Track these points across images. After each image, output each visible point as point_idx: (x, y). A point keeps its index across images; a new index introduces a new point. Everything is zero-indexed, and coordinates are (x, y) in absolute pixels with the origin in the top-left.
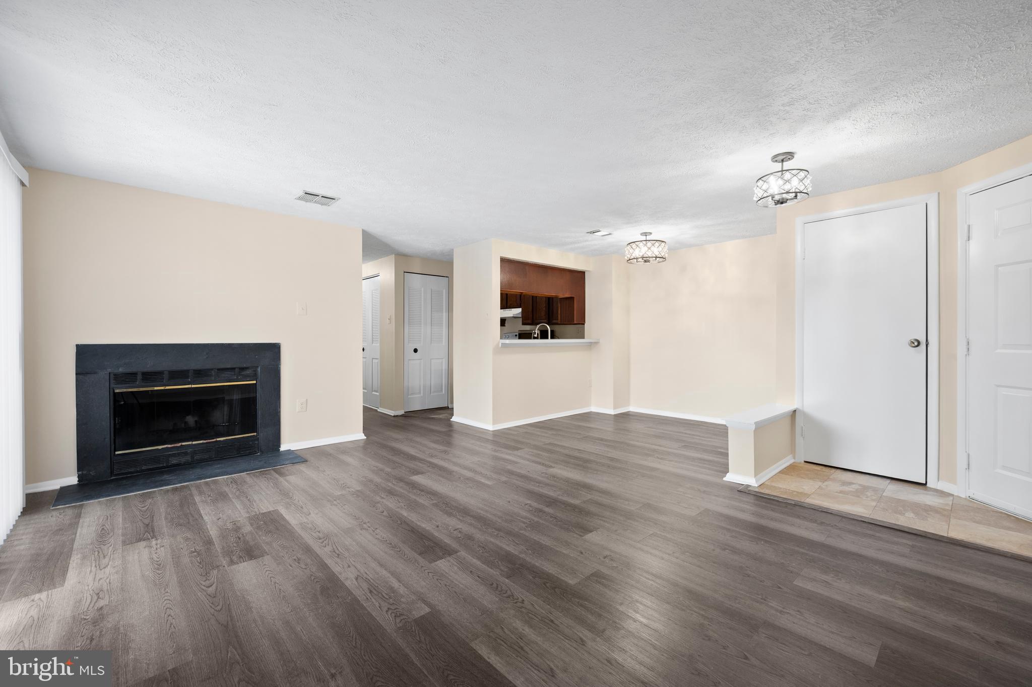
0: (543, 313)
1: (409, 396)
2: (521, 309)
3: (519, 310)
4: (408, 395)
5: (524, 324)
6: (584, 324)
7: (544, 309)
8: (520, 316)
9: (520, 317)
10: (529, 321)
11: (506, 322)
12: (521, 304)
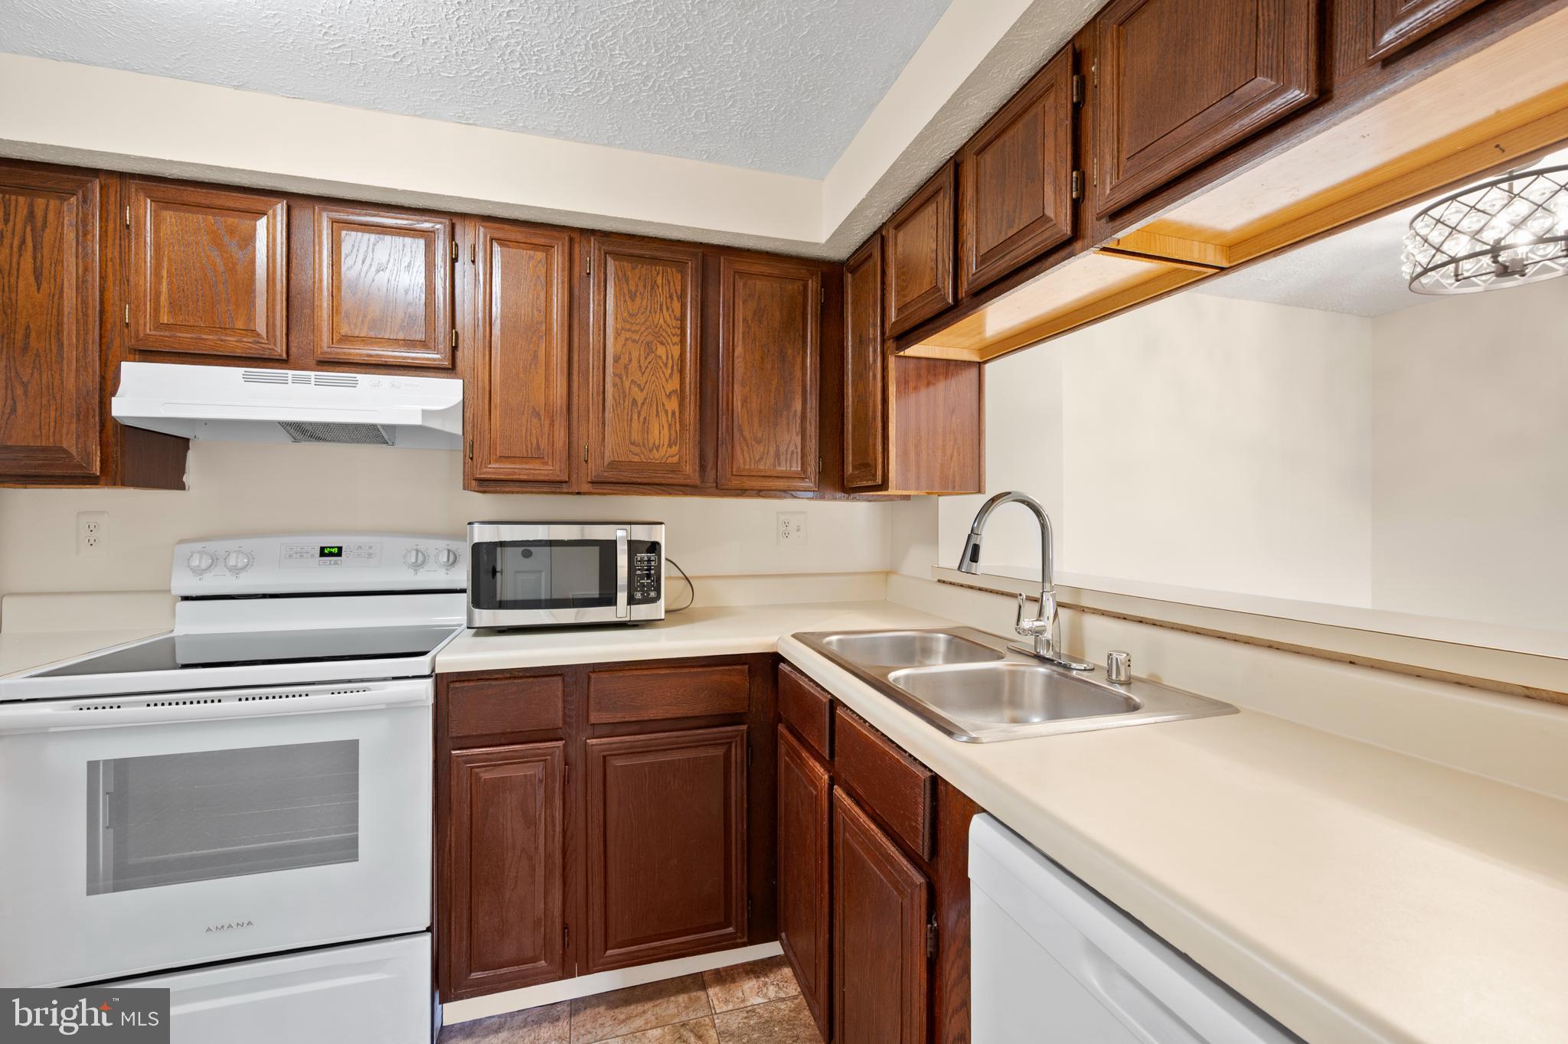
3: (447, 393)
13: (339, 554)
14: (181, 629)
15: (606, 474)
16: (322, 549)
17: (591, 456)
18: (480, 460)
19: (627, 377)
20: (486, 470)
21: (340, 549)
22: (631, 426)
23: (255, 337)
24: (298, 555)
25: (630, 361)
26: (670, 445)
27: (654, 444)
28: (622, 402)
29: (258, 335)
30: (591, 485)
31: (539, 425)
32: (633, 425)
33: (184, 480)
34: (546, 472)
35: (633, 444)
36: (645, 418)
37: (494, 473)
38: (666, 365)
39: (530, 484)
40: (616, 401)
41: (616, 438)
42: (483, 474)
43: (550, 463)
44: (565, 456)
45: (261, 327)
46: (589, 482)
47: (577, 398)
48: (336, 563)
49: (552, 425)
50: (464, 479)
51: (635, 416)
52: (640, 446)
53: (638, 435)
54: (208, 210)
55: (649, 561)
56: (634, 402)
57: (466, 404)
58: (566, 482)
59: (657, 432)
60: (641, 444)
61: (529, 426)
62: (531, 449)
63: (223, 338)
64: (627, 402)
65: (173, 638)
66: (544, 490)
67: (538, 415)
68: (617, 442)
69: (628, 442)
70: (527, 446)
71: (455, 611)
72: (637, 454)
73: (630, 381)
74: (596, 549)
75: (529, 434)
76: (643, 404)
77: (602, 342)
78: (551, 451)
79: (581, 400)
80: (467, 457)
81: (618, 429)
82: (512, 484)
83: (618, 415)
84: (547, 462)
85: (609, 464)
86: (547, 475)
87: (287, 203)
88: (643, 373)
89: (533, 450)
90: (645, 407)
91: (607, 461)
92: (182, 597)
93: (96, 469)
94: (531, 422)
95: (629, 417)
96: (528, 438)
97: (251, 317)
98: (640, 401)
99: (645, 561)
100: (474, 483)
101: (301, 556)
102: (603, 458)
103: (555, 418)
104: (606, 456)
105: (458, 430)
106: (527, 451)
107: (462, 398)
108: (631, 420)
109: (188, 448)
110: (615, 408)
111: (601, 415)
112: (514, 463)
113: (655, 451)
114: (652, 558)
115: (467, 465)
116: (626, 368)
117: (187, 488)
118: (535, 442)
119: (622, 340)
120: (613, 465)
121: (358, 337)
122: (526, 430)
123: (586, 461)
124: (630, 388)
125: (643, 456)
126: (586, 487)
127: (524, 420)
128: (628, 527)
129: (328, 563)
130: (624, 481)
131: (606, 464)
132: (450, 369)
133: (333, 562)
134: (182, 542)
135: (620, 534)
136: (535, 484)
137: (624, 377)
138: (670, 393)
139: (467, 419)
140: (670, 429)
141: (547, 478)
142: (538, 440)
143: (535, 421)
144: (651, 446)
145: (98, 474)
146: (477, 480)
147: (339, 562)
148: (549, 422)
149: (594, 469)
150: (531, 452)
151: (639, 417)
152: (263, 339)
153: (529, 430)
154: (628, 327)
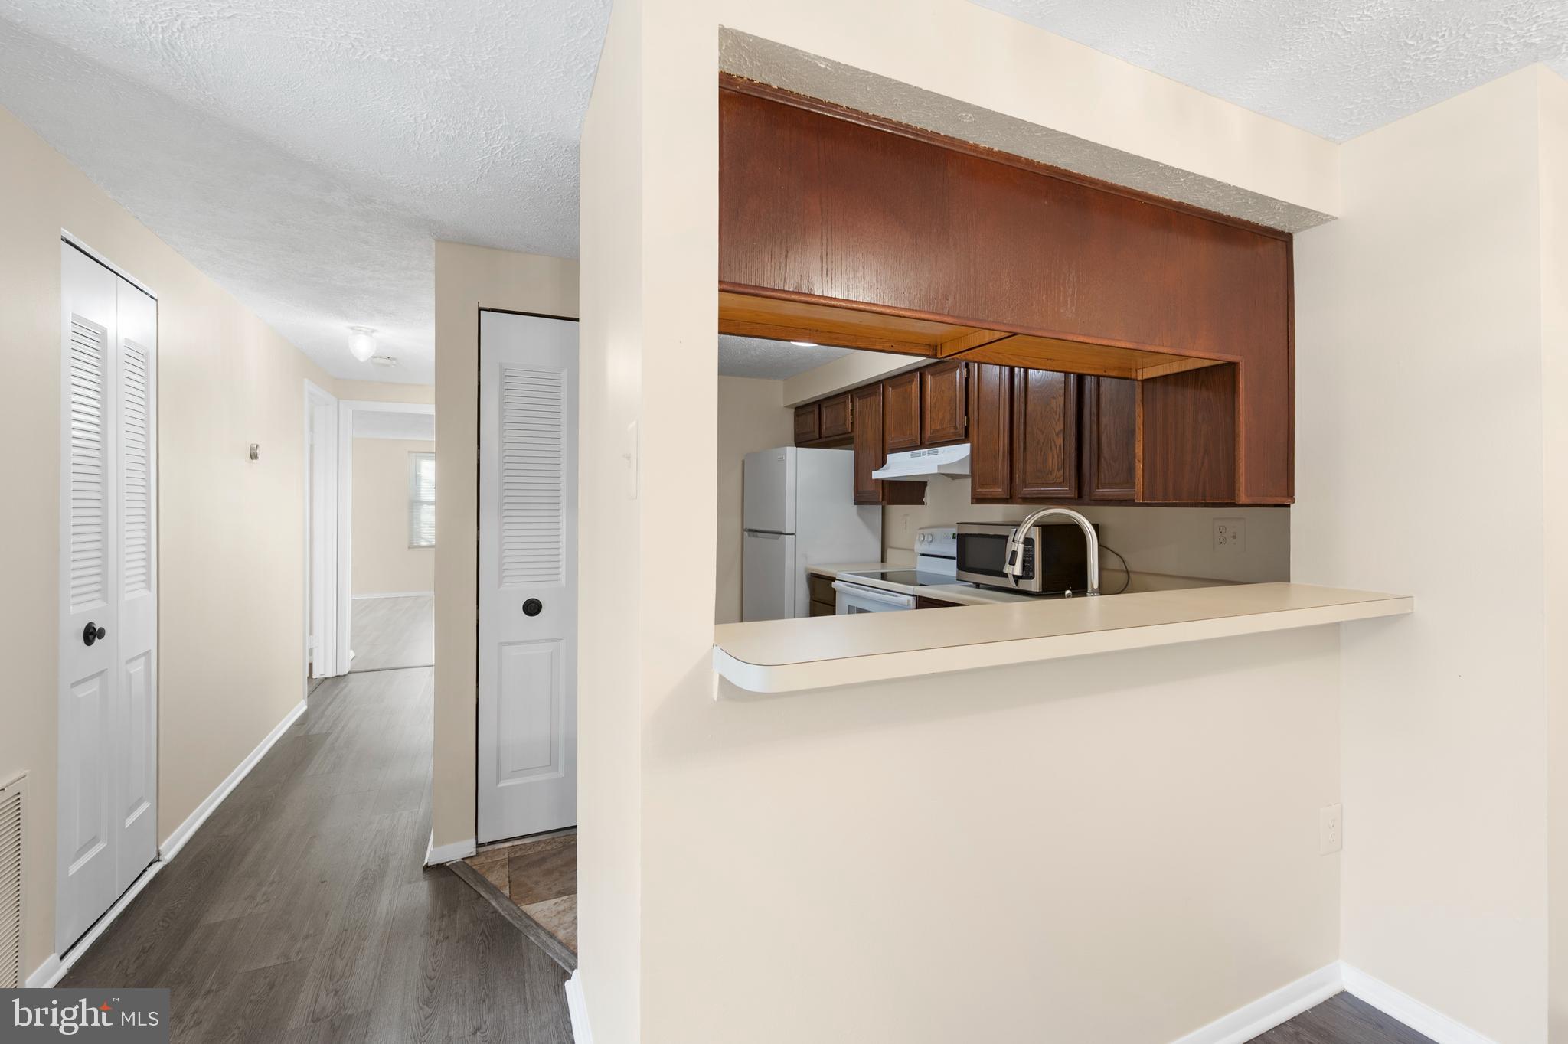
0: (1054, 460)
1: (501, 785)
2: (969, 444)
3: (963, 451)
4: (499, 779)
5: (978, 499)
6: (1289, 506)
7: (1060, 441)
8: (967, 471)
9: (964, 476)
10: (999, 491)
11: (928, 490)
12: (967, 429)
14: (919, 568)
26: (1058, 470)
33: (923, 500)
38: (1056, 413)
57: (971, 457)
65: (916, 571)
71: (950, 568)
80: (973, 485)
89: (995, 478)
93: (890, 499)
107: (970, 454)
109: (926, 485)
115: (972, 489)
117: (924, 503)
132: (965, 438)
134: (919, 528)
138: (1059, 433)
139: (971, 466)
140: (1058, 457)
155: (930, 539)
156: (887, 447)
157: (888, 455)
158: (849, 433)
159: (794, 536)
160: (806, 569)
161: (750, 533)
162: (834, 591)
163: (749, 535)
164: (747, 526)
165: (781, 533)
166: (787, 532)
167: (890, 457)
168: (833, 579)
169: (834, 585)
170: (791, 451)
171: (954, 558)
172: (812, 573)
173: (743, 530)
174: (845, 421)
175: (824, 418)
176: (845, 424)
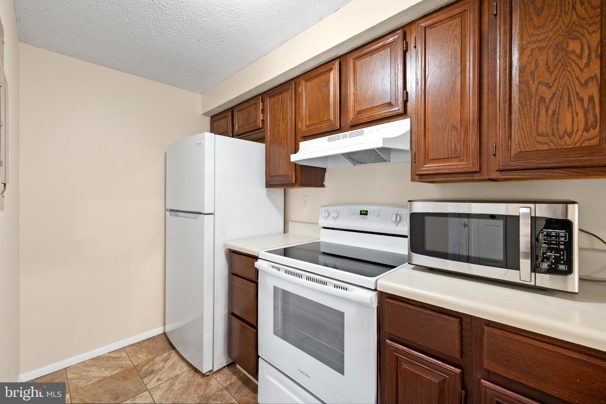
3: (400, 127)
11: (327, 175)
13: (366, 214)
14: (322, 239)
15: (512, 163)
16: (361, 211)
17: (499, 150)
18: (419, 163)
19: (534, 80)
20: (423, 169)
21: (367, 211)
22: (538, 121)
23: (330, 122)
24: (353, 213)
25: (537, 66)
26: (586, 130)
27: (566, 131)
28: (528, 102)
29: (331, 121)
30: (499, 173)
31: (456, 135)
32: (540, 119)
33: (324, 183)
34: (462, 166)
35: (542, 135)
36: (554, 112)
37: (427, 170)
39: (452, 175)
40: (522, 103)
41: (522, 133)
42: (421, 171)
43: (465, 160)
44: (476, 153)
45: (332, 118)
46: (497, 171)
47: (486, 110)
48: (365, 218)
49: (466, 133)
50: (411, 175)
51: (543, 112)
52: (549, 136)
53: (546, 127)
54: (318, 76)
55: (557, 236)
56: (542, 99)
57: (412, 132)
58: (477, 172)
59: (569, 120)
60: (550, 134)
61: (449, 137)
62: (451, 152)
63: (322, 125)
64: (533, 101)
66: (461, 179)
67: (456, 128)
68: (523, 136)
69: (535, 134)
70: (448, 151)
72: (547, 143)
73: (536, 83)
74: (501, 223)
75: (449, 142)
76: (552, 98)
77: (508, 62)
78: (465, 152)
79: (490, 110)
80: (413, 162)
81: (525, 126)
82: (439, 176)
83: (524, 114)
84: (463, 159)
85: (515, 155)
86: (463, 168)
87: (339, 60)
88: (551, 73)
89: (452, 152)
90: (555, 100)
91: (513, 152)
92: (323, 227)
93: (294, 181)
94: (451, 134)
95: (536, 114)
96: (449, 145)
97: (329, 115)
98: (547, 98)
99: (553, 236)
100: (417, 177)
101: (354, 214)
102: (510, 150)
103: (468, 128)
104: (512, 149)
105: (407, 147)
106: (448, 154)
107: (409, 128)
108: (538, 115)
109: (325, 172)
110: (521, 109)
111: (507, 117)
112: (440, 163)
113: (567, 138)
114: (561, 234)
115: (413, 167)
116: (532, 73)
117: (325, 186)
118: (453, 146)
119: (528, 52)
120: (520, 155)
121: (363, 110)
122: (448, 140)
123: (495, 155)
124: (537, 89)
125: (552, 144)
126: (494, 175)
127: (446, 134)
128: (532, 206)
129: (363, 218)
130: (531, 167)
131: (512, 155)
132: (404, 114)
133: (364, 218)
134: (322, 206)
135: (523, 210)
136: (455, 175)
137: (531, 82)
138: (587, 81)
139: (413, 140)
140: (586, 114)
141: (462, 171)
142: (456, 145)
143: (454, 133)
144: (561, 132)
145: (294, 183)
146: (417, 175)
147: (366, 218)
148: (464, 132)
149: (500, 161)
150: (451, 154)
151: (547, 111)
152: (332, 122)
153: (449, 140)
154: (534, 39)
155: (336, 216)
156: (299, 136)
157: (301, 143)
158: (261, 128)
159: (213, 215)
160: (225, 245)
161: (172, 212)
162: (257, 271)
163: (170, 214)
164: (169, 207)
165: (200, 213)
166: (206, 212)
167: (303, 145)
168: (256, 258)
169: (258, 264)
170: (209, 137)
171: (406, 237)
172: (230, 249)
173: (166, 210)
174: (257, 119)
175: (236, 121)
176: (256, 122)
